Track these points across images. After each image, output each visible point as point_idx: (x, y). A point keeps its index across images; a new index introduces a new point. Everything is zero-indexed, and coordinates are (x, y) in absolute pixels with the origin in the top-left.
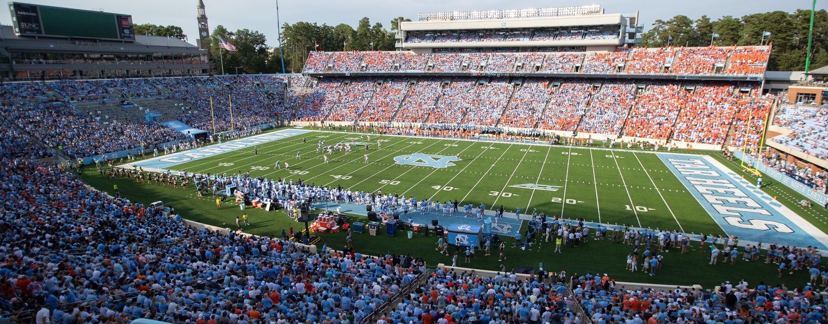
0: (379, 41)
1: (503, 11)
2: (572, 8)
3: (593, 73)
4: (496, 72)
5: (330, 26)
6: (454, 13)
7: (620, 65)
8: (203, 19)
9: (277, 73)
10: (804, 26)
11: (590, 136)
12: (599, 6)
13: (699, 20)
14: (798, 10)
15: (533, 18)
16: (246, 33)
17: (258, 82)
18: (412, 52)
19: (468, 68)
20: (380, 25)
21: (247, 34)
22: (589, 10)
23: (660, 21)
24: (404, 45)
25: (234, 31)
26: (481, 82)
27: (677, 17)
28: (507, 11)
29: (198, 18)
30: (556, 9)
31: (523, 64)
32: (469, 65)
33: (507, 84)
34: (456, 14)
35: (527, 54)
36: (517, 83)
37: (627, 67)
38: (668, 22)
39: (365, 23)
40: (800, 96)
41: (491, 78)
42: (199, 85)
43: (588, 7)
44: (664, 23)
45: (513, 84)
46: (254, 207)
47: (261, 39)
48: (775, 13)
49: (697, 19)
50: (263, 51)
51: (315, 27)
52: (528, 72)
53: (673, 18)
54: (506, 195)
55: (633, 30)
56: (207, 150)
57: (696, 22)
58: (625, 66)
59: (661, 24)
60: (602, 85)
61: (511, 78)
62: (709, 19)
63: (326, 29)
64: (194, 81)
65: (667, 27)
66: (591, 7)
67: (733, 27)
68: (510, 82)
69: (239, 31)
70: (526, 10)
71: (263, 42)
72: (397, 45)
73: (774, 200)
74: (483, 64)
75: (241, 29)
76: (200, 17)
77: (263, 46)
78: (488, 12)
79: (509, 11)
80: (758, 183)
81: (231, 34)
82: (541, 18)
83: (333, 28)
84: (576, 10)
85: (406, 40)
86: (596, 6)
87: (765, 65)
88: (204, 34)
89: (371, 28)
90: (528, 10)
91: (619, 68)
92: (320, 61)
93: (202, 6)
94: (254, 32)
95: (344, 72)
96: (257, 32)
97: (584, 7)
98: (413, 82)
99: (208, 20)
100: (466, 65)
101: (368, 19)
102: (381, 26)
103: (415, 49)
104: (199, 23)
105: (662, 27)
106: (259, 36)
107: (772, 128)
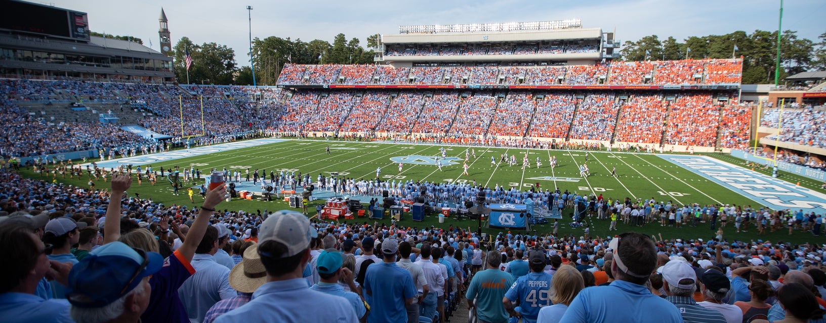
0: (356, 56)
1: (486, 25)
2: (553, 22)
3: (576, 85)
4: (480, 85)
5: (304, 41)
6: (436, 26)
7: (602, 77)
8: (165, 33)
9: (249, 85)
10: (763, 45)
11: (583, 142)
12: (579, 20)
13: (666, 41)
14: (756, 31)
15: (515, 32)
16: (213, 46)
17: (228, 94)
18: (391, 66)
19: (450, 81)
20: (356, 41)
21: (215, 48)
22: (570, 24)
23: (629, 42)
24: (384, 58)
25: (201, 45)
26: (464, 95)
27: (645, 38)
28: (489, 25)
29: (160, 32)
30: (538, 23)
31: (506, 77)
32: (451, 78)
33: (490, 97)
34: (438, 27)
35: (508, 68)
36: (500, 96)
37: (609, 79)
38: (638, 42)
39: (341, 39)
40: (780, 100)
41: (474, 92)
42: (162, 93)
43: (569, 21)
44: (633, 44)
45: (496, 97)
46: (242, 199)
47: (228, 54)
48: (737, 33)
49: (664, 40)
50: (230, 66)
51: (288, 42)
52: (512, 84)
53: (642, 39)
54: (527, 185)
55: (611, 46)
56: (174, 154)
57: (663, 42)
58: (606, 78)
59: (630, 45)
60: (585, 96)
61: (493, 91)
62: (675, 40)
63: (299, 45)
64: (157, 89)
65: (636, 48)
66: (572, 21)
67: (702, 44)
68: (493, 95)
69: (205, 45)
70: (508, 24)
71: (231, 58)
72: (376, 59)
73: (798, 186)
74: (465, 77)
75: (207, 43)
76: (162, 30)
77: (232, 62)
78: (470, 25)
79: (491, 25)
80: (774, 172)
81: (197, 47)
82: (523, 32)
83: (307, 44)
84: (557, 24)
85: (386, 53)
86: (577, 20)
87: (740, 75)
88: (166, 48)
89: (348, 43)
90: (510, 24)
91: (602, 80)
92: (295, 74)
93: (164, 19)
94: (222, 46)
95: (321, 84)
96: (225, 46)
97: (565, 21)
98: (393, 95)
99: (171, 35)
100: (449, 78)
101: (344, 35)
102: (358, 42)
103: (394, 62)
104: (161, 37)
105: (632, 48)
106: (227, 50)
107: (760, 129)
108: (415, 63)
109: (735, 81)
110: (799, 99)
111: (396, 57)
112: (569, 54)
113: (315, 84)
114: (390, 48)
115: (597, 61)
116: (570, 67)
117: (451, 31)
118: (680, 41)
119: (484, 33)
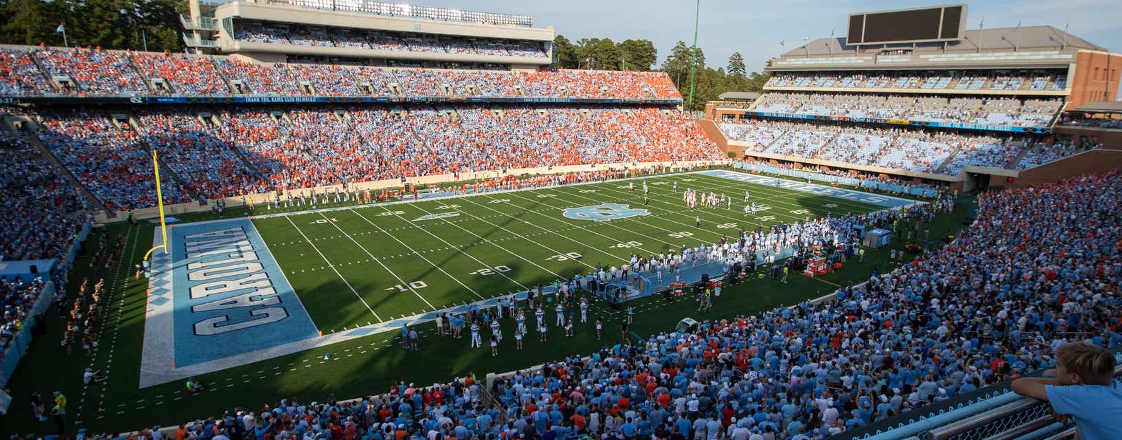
19: (373, 90)
22: (521, 21)
26: (394, 111)
32: (372, 85)
35: (442, 70)
41: (407, 105)
58: (567, 89)
61: (435, 105)
66: (524, 17)
68: (437, 111)
82: (466, 24)
85: (236, 35)
107: (730, 142)
108: (292, 57)
109: (674, 95)
110: (737, 116)
111: (258, 42)
112: (516, 56)
113: (103, 95)
114: (242, 26)
115: (542, 67)
116: (516, 72)
117: (362, 10)
118: (573, 42)
119: (413, 19)
